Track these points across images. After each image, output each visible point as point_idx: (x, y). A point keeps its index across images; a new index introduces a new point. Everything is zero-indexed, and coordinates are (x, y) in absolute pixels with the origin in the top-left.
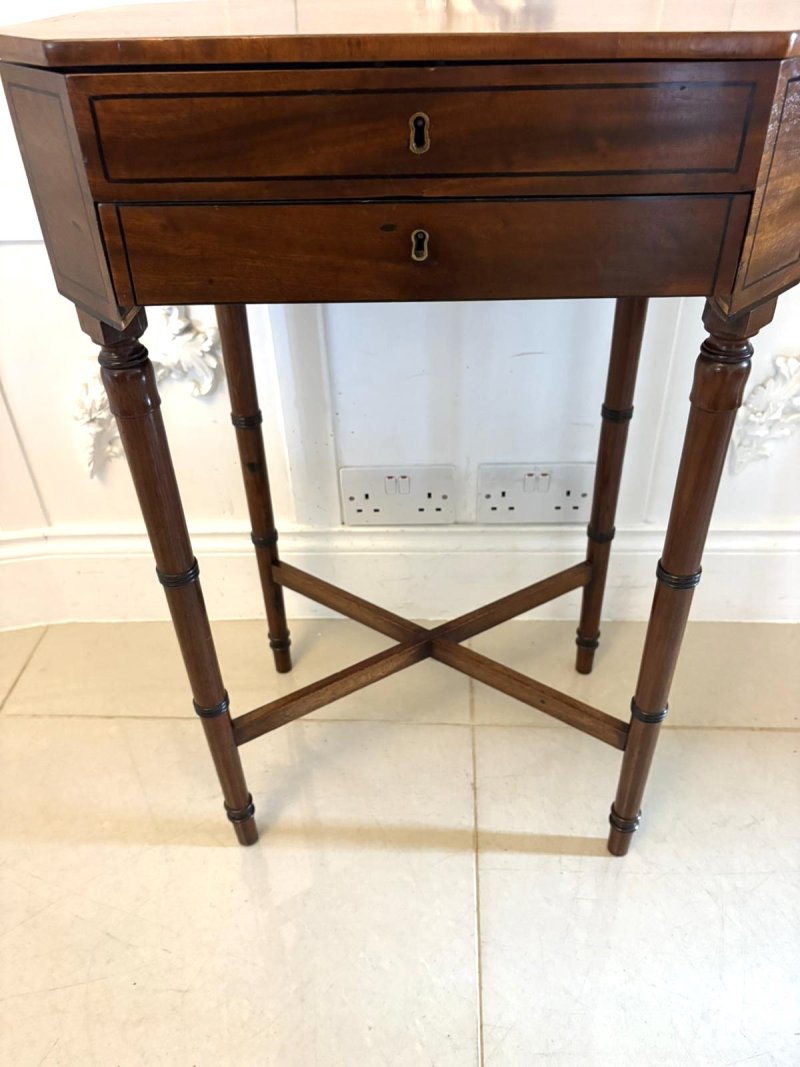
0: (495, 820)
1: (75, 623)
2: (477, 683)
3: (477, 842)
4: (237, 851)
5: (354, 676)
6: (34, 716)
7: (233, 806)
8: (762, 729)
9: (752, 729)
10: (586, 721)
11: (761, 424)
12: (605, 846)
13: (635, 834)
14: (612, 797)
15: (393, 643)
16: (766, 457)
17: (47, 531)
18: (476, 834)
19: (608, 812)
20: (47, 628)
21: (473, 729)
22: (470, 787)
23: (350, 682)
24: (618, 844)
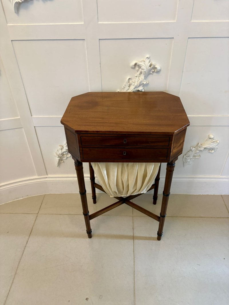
0: (137, 234)
1: (51, 194)
2: (134, 209)
3: (133, 238)
4: (88, 240)
5: (111, 207)
6: (45, 214)
7: (88, 231)
8: (189, 217)
9: (187, 217)
10: (153, 216)
11: (189, 159)
12: (157, 238)
13: (162, 236)
14: (158, 230)
15: (118, 200)
16: (190, 164)
17: (47, 176)
18: (133, 236)
19: (157, 233)
20: (45, 195)
21: (133, 217)
22: (132, 229)
23: (110, 208)
24: (159, 238)
